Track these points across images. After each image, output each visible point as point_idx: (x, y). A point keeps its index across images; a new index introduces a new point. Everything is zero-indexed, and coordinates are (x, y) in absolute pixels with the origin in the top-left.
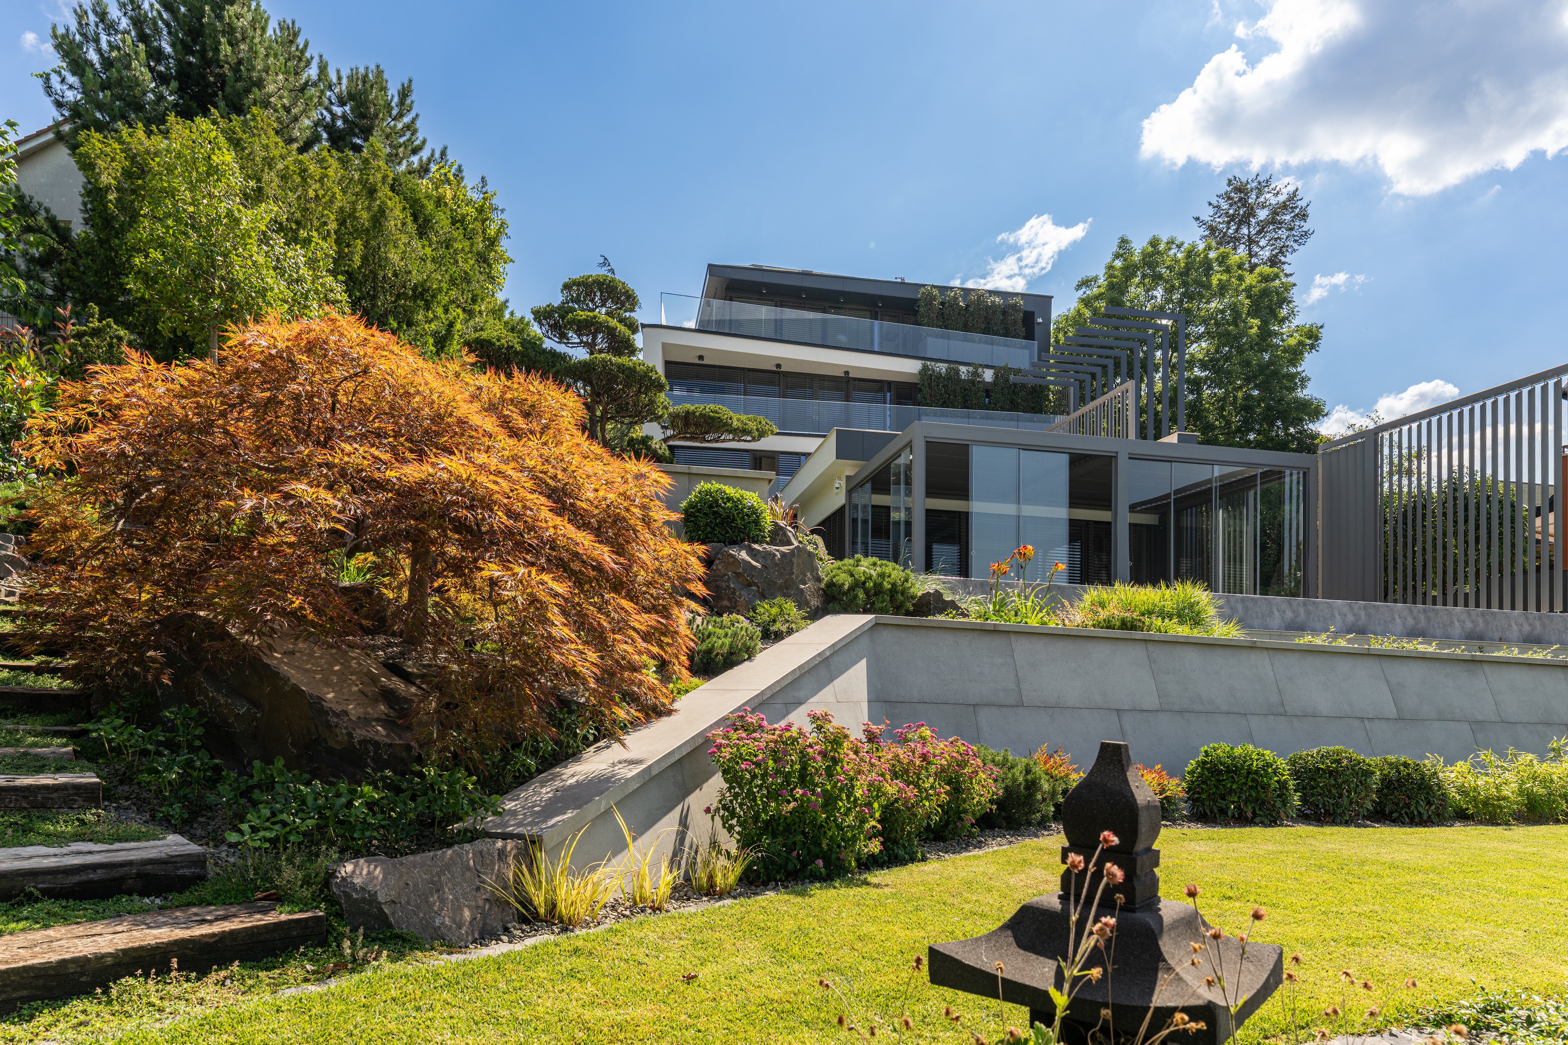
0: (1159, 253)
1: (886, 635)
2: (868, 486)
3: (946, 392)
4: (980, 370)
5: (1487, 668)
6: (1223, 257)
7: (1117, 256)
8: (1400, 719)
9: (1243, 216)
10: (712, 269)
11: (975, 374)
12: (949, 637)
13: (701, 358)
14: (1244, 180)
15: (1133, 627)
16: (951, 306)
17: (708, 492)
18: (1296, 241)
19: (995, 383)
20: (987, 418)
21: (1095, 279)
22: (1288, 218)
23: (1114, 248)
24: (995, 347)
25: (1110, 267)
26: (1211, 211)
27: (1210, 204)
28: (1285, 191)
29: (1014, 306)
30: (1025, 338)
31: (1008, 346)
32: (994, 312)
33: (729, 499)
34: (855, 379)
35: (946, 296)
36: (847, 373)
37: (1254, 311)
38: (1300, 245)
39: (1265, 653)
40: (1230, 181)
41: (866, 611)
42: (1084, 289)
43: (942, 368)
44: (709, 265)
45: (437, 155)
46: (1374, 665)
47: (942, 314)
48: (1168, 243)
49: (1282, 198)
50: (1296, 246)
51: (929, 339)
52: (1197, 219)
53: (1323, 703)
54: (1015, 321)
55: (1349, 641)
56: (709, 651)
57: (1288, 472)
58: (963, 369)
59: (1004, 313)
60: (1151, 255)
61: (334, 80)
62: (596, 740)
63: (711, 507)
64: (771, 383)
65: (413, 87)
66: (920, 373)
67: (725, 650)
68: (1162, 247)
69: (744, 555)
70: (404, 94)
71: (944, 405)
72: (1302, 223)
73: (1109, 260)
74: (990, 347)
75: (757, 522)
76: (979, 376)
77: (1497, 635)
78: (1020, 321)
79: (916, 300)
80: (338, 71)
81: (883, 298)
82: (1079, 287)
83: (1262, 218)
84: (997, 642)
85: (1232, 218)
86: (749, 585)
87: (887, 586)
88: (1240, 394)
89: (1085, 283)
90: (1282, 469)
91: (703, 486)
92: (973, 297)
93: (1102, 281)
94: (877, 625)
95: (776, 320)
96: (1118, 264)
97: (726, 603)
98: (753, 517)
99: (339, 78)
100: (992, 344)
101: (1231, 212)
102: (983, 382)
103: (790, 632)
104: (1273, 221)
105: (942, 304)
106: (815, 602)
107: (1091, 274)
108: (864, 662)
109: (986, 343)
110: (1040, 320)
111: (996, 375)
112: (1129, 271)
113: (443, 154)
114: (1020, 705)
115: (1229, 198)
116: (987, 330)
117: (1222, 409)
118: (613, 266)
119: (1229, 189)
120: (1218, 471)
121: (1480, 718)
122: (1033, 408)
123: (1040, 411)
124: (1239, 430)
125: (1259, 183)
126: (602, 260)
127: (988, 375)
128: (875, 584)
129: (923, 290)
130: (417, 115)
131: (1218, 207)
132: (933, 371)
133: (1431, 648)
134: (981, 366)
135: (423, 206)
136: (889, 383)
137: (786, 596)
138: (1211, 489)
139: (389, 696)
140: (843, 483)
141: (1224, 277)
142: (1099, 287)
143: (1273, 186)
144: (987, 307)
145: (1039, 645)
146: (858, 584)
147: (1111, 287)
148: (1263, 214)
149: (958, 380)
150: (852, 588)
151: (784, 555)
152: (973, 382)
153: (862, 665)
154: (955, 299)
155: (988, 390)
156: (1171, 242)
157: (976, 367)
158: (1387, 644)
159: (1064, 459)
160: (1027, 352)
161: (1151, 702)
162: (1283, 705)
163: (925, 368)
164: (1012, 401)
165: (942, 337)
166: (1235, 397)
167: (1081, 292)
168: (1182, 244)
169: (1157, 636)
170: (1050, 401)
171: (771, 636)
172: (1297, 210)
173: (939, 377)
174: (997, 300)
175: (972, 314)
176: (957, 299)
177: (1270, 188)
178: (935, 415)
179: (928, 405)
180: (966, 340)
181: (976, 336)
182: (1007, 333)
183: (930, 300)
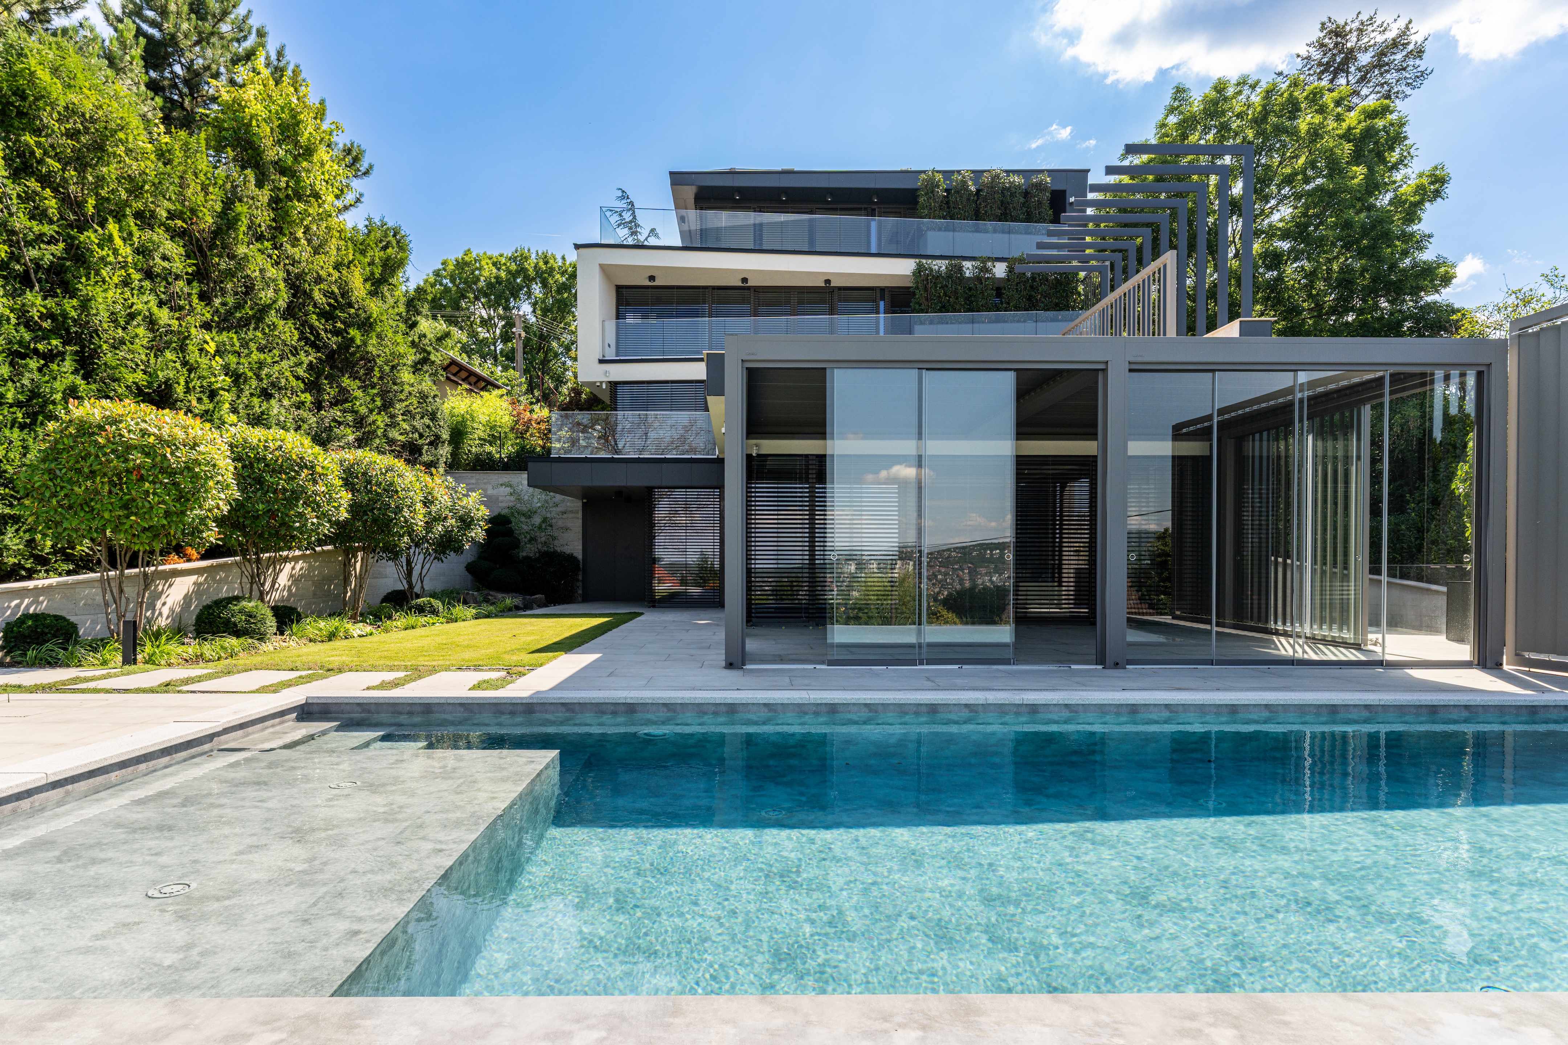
0: (1226, 99)
3: (945, 294)
4: (989, 264)
6: (1315, 94)
7: (1171, 110)
9: (1340, 64)
10: (677, 177)
11: (983, 269)
13: (652, 278)
14: (1341, 22)
16: (958, 192)
18: (1408, 84)
19: (1008, 279)
20: (997, 321)
22: (1399, 57)
23: (1167, 100)
24: (1013, 236)
25: (1163, 125)
26: (1300, 62)
27: (1297, 55)
28: (1394, 26)
29: (1039, 186)
30: (1052, 222)
31: (1030, 233)
32: (1013, 195)
34: (840, 289)
35: (952, 181)
36: (828, 281)
37: (1357, 158)
38: (1414, 88)
40: (1323, 24)
43: (941, 266)
47: (948, 203)
48: (1238, 84)
49: (1391, 35)
50: (1408, 91)
51: (930, 234)
54: (1040, 203)
57: (1439, 374)
58: (967, 265)
59: (1026, 194)
60: (1215, 103)
64: (743, 301)
66: (914, 274)
68: (1230, 92)
71: (944, 309)
72: (1418, 62)
73: (1161, 117)
74: (1006, 236)
76: (987, 270)
78: (1046, 203)
79: (917, 190)
81: (877, 192)
83: (1364, 63)
85: (1326, 68)
88: (1335, 267)
90: (1428, 370)
92: (986, 179)
96: (1173, 120)
100: (1009, 232)
101: (1325, 60)
102: (994, 279)
104: (1380, 63)
105: (947, 190)
109: (1003, 231)
110: (1072, 199)
111: (1010, 270)
112: (1188, 124)
115: (1322, 45)
116: (1003, 218)
117: (1311, 285)
119: (1322, 35)
120: (1303, 377)
122: (1057, 305)
123: (1067, 308)
124: (1333, 311)
125: (1361, 22)
127: (1000, 270)
129: (923, 176)
131: (1308, 57)
132: (931, 270)
134: (989, 259)
136: (882, 290)
138: (1291, 404)
141: (1318, 119)
143: (1379, 22)
144: (1005, 189)
148: (1365, 59)
149: (962, 279)
152: (980, 280)
154: (964, 183)
155: (999, 288)
156: (1242, 82)
157: (984, 260)
163: (920, 269)
164: (1030, 298)
165: (947, 229)
166: (1329, 270)
168: (1258, 82)
170: (1079, 294)
172: (1411, 47)
173: (938, 276)
174: (1017, 179)
175: (985, 199)
176: (965, 182)
177: (1375, 25)
178: (931, 323)
179: (922, 311)
180: (977, 231)
181: (989, 224)
182: (1029, 218)
183: (931, 186)
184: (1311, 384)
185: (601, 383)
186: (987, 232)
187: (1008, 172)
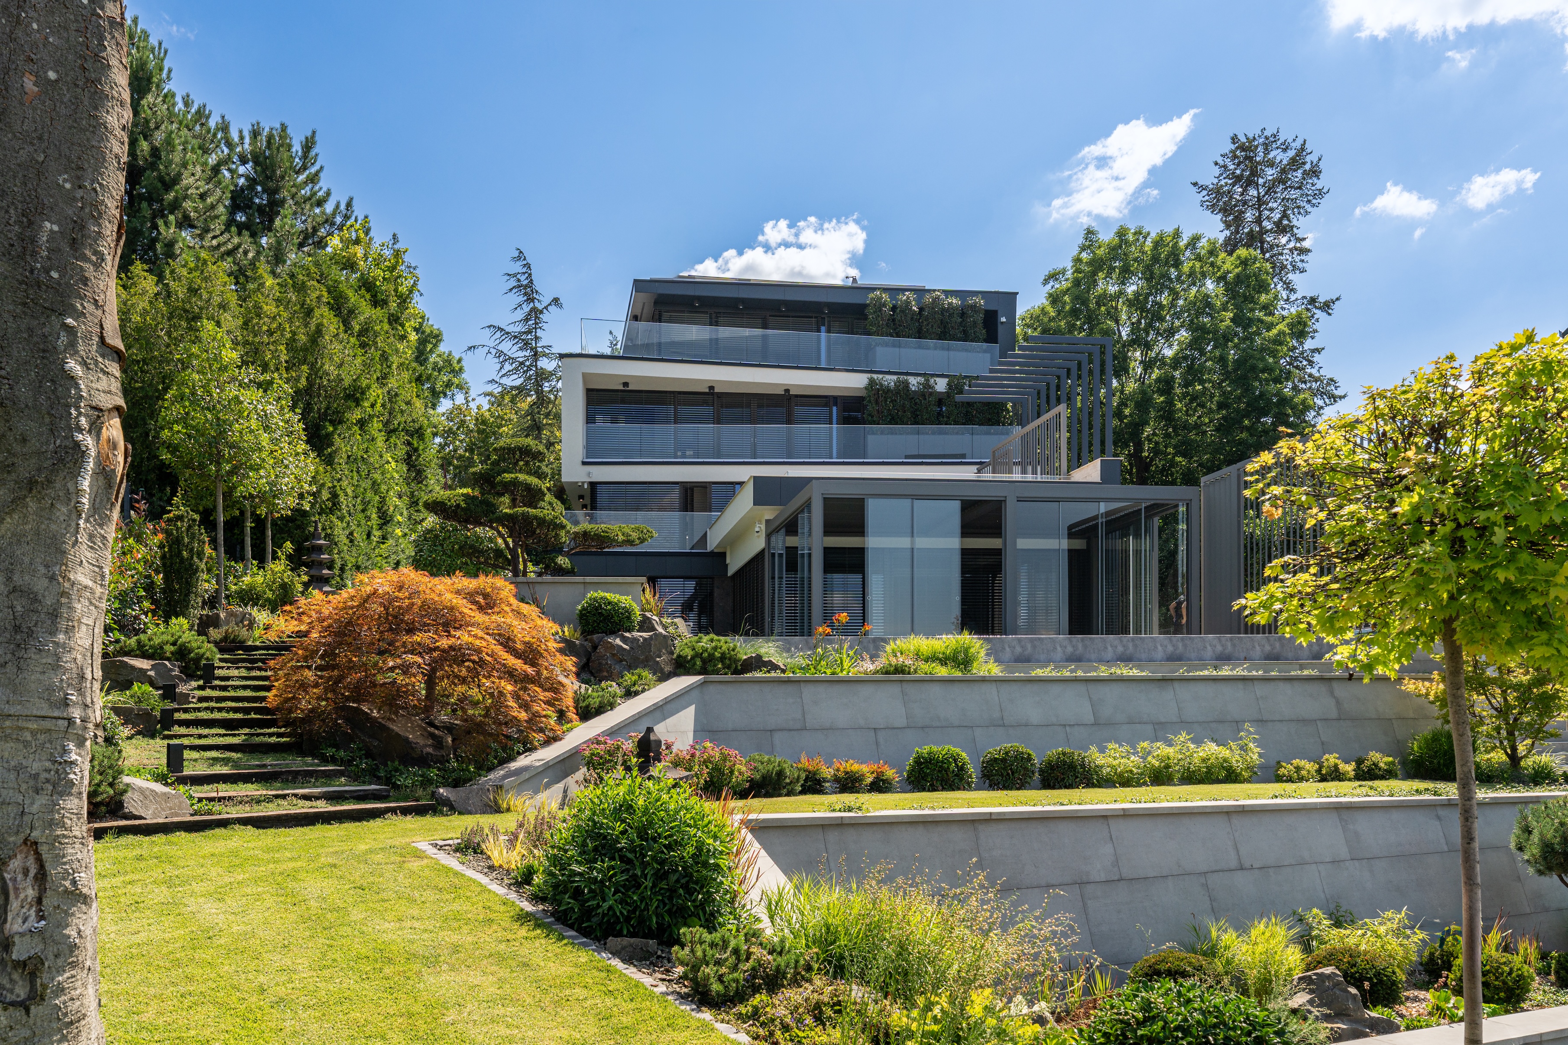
0: (1126, 244)
1: (712, 688)
2: (783, 531)
3: (894, 408)
4: (932, 380)
5: (1176, 685)
7: (1083, 249)
8: (1096, 724)
10: (639, 285)
11: (927, 385)
12: (756, 687)
13: (626, 384)
14: (1250, 137)
15: (903, 672)
16: (902, 311)
17: (595, 600)
18: (1309, 201)
19: (948, 395)
20: (939, 433)
21: (1064, 272)
22: (1298, 175)
23: (1080, 240)
24: (952, 353)
25: (1078, 260)
26: (1217, 171)
27: (1216, 164)
28: (1293, 145)
29: (973, 307)
30: (986, 341)
31: (967, 350)
32: (951, 315)
33: (610, 603)
34: (797, 396)
35: (897, 300)
36: (787, 391)
38: (1313, 205)
39: (994, 684)
40: (1234, 137)
41: (700, 674)
42: (1052, 283)
43: (890, 380)
44: (635, 281)
45: (343, 207)
46: (1082, 688)
47: (894, 320)
48: (1135, 233)
49: (1291, 153)
50: (1308, 207)
51: (878, 349)
52: (1195, 184)
53: (1035, 715)
54: (975, 323)
55: (1072, 671)
56: (587, 706)
58: (913, 380)
59: (963, 314)
60: (1119, 246)
61: (236, 139)
62: (524, 752)
63: (597, 609)
65: (317, 138)
66: (866, 387)
67: (596, 705)
68: (1130, 238)
69: (618, 641)
70: (308, 145)
71: (893, 421)
72: (1315, 180)
73: (1076, 252)
74: (946, 353)
75: (629, 618)
76: (931, 387)
77: (1242, 655)
78: (980, 323)
79: (865, 306)
80: (241, 132)
81: (829, 305)
82: (1046, 282)
83: (1270, 177)
84: (790, 688)
85: (1238, 179)
86: (621, 661)
87: (717, 655)
89: (1053, 276)
90: (1167, 502)
91: (592, 594)
92: (928, 299)
93: (1069, 274)
94: (704, 683)
95: (711, 340)
96: (1084, 256)
97: (605, 674)
98: (627, 613)
99: (242, 138)
100: (948, 349)
101: (1238, 172)
102: (935, 393)
103: (644, 691)
104: (1284, 178)
105: (894, 308)
106: (668, 669)
107: (1060, 266)
108: (693, 707)
109: (943, 349)
110: (1003, 319)
111: (950, 385)
112: (1097, 265)
113: (349, 205)
114: (805, 729)
115: (1235, 157)
116: (942, 336)
118: (529, 260)
119: (1233, 147)
120: (1103, 508)
121: (1163, 720)
125: (1267, 138)
126: (516, 254)
127: (941, 385)
128: (709, 655)
129: (871, 295)
130: (322, 168)
131: (1225, 167)
132: (881, 385)
133: (1135, 672)
134: (933, 375)
135: (347, 299)
136: (835, 398)
137: (644, 667)
138: (1097, 525)
139: (432, 736)
140: (763, 527)
142: (1067, 280)
143: (1281, 141)
144: (943, 310)
145: (821, 689)
146: (697, 655)
147: (1077, 283)
148: (1270, 173)
149: (908, 393)
150: (693, 658)
151: (645, 639)
152: (923, 395)
153: (692, 709)
154: (908, 302)
155: (941, 400)
156: (1138, 233)
157: (928, 377)
158: (1103, 672)
159: (956, 505)
160: (988, 356)
161: (901, 722)
162: (1003, 719)
163: (872, 382)
164: (967, 413)
165: (892, 346)
167: (1049, 287)
169: (920, 675)
170: (1008, 411)
171: (629, 694)
172: (1308, 167)
173: (888, 390)
174: (955, 301)
175: (927, 319)
176: (910, 303)
177: (1279, 143)
178: (882, 433)
179: (874, 423)
180: (920, 347)
181: (931, 342)
182: (966, 337)
183: (879, 305)
184: (1107, 514)
185: (583, 483)
186: (928, 349)
187: (947, 293)
